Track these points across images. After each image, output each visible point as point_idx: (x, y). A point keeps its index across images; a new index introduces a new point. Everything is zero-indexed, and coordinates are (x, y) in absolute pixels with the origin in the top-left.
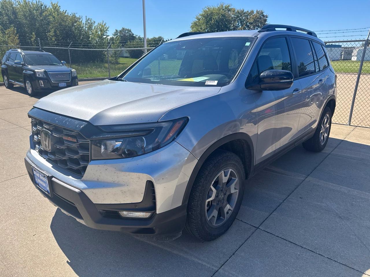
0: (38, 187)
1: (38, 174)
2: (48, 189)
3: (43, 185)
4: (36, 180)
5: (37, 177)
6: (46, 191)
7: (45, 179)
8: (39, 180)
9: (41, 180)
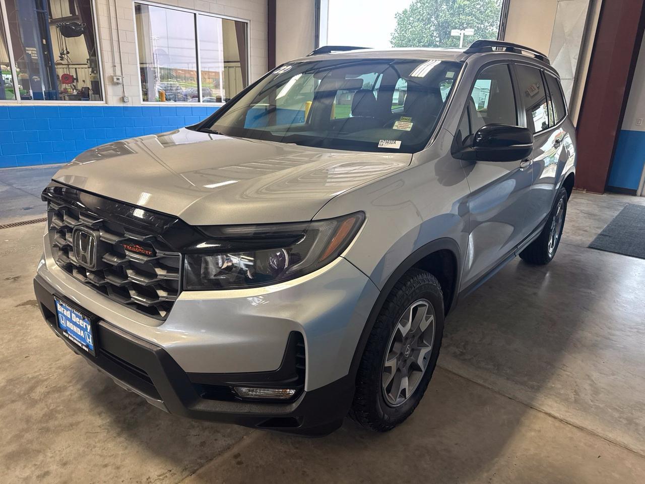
0: (67, 335)
1: (69, 312)
2: (90, 341)
3: (79, 334)
4: (62, 322)
5: (66, 317)
6: (84, 345)
7: (85, 324)
8: (68, 323)
9: (75, 324)
